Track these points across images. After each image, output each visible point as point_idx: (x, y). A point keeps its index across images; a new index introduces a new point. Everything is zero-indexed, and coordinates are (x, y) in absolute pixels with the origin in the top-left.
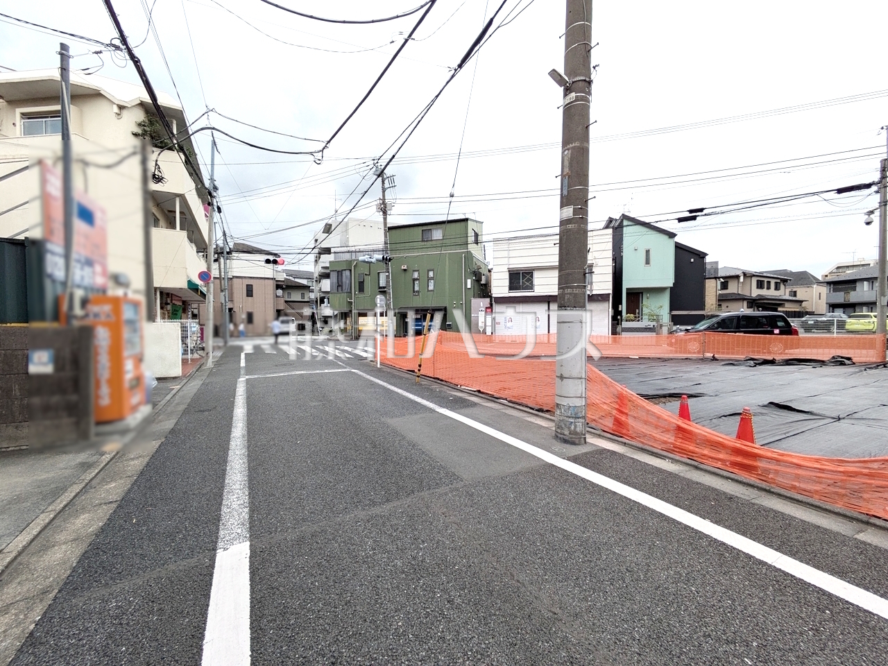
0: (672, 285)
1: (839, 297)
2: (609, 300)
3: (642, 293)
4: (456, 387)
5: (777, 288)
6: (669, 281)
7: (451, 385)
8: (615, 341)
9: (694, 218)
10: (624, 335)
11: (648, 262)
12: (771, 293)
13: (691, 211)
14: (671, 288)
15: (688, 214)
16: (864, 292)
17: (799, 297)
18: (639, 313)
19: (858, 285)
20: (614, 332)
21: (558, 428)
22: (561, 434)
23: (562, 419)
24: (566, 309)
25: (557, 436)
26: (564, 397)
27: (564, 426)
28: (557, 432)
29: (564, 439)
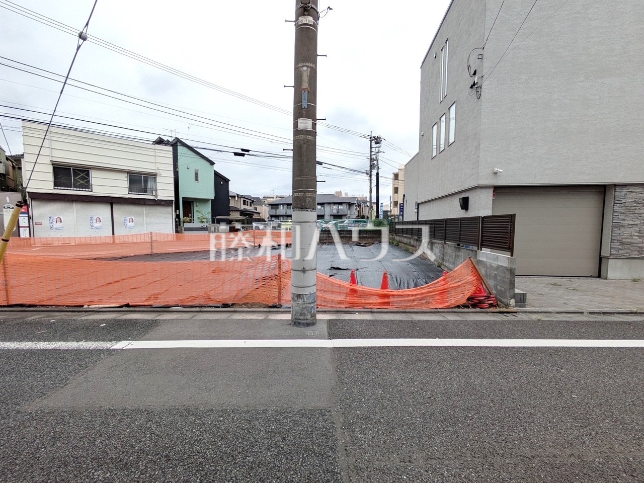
0: (213, 198)
1: (273, 212)
2: (172, 206)
3: (193, 202)
4: (81, 309)
5: (251, 206)
6: (211, 196)
7: (64, 309)
8: (177, 238)
9: (243, 155)
10: (187, 233)
11: (197, 179)
12: (248, 208)
13: (243, 150)
14: (212, 200)
15: (241, 152)
16: (282, 210)
17: (258, 211)
18: (191, 217)
19: (279, 206)
20: (177, 232)
21: (300, 315)
22: (304, 320)
23: (304, 306)
24: (307, 211)
25: (300, 323)
26: (306, 287)
27: (306, 312)
28: (299, 319)
29: (307, 323)
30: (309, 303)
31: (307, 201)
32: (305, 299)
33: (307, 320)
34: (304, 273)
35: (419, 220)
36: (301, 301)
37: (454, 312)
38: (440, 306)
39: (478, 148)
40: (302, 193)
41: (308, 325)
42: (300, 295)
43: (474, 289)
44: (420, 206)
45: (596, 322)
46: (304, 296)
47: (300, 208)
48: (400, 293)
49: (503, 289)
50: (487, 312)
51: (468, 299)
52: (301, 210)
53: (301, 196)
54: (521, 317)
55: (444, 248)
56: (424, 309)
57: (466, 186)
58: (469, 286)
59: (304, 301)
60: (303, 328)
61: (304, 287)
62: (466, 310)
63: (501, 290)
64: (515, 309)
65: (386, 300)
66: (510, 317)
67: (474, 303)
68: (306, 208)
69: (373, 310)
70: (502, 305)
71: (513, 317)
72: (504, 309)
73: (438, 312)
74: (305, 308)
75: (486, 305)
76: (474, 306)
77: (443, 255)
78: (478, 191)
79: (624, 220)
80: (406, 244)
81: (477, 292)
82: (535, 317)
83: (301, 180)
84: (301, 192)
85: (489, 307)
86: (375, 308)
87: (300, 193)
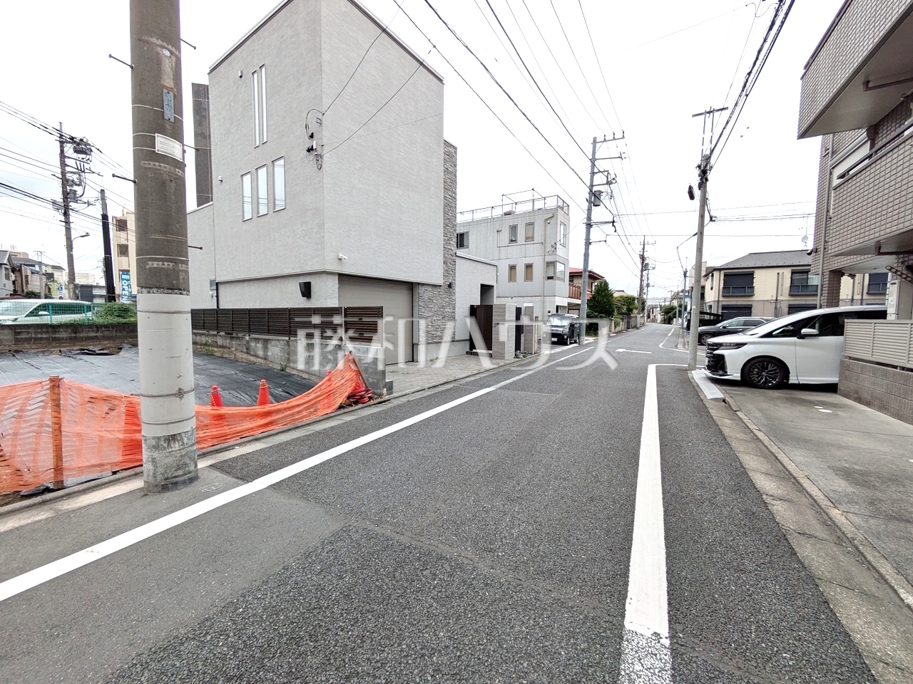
21: (176, 470)
22: (185, 474)
23: (184, 452)
24: (181, 294)
25: (176, 483)
26: (186, 420)
27: (188, 462)
28: (175, 477)
29: (190, 479)
30: (191, 446)
31: (181, 277)
32: (185, 439)
33: (190, 472)
34: (181, 398)
35: (221, 307)
36: (177, 445)
37: (345, 413)
38: (330, 411)
39: (321, 226)
40: (171, 264)
41: (192, 480)
42: (174, 435)
43: (354, 385)
44: (221, 288)
45: (436, 393)
46: (183, 435)
47: (168, 289)
48: (286, 406)
49: (375, 381)
50: (370, 406)
51: (348, 398)
52: (170, 291)
53: (169, 269)
54: (396, 402)
55: (289, 346)
56: (314, 418)
57: (308, 269)
58: (349, 384)
59: (183, 444)
60: (186, 488)
61: (183, 421)
62: (351, 409)
63: (374, 382)
64: (387, 397)
65: (269, 419)
66: (388, 405)
67: (355, 399)
68: (180, 290)
69: (256, 437)
70: (376, 396)
71: (390, 404)
72: (380, 400)
73: (331, 417)
74: (186, 454)
75: (366, 399)
76: (356, 403)
77: (289, 354)
78: (324, 277)
79: (424, 312)
80: (206, 345)
81: (357, 388)
82: (404, 400)
83: (168, 241)
84: (167, 260)
85: (369, 401)
86: (258, 434)
87: (166, 263)
